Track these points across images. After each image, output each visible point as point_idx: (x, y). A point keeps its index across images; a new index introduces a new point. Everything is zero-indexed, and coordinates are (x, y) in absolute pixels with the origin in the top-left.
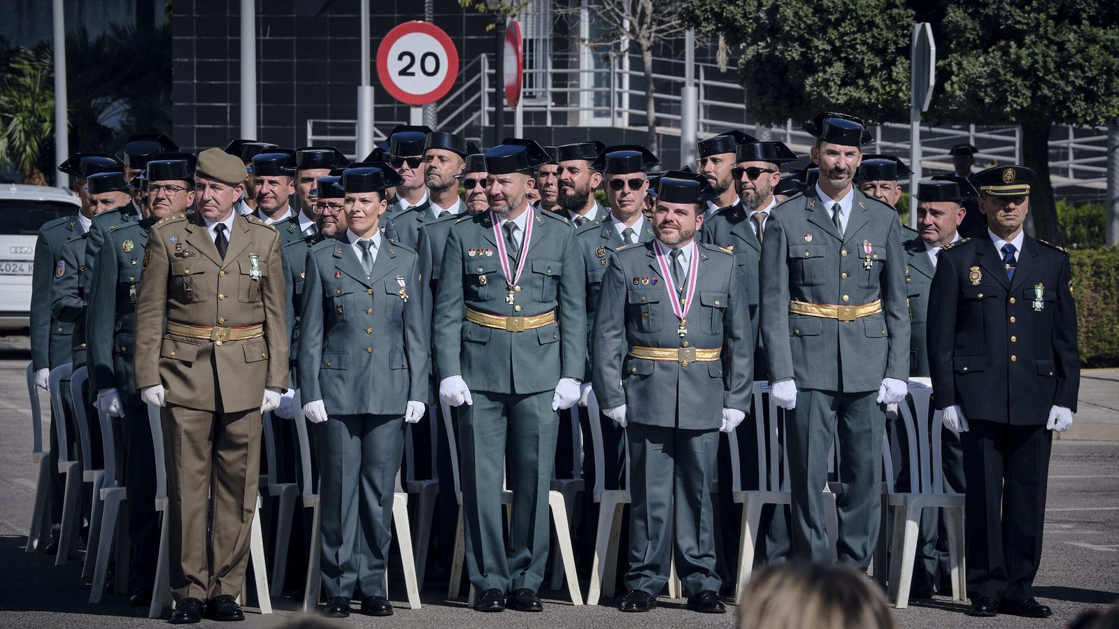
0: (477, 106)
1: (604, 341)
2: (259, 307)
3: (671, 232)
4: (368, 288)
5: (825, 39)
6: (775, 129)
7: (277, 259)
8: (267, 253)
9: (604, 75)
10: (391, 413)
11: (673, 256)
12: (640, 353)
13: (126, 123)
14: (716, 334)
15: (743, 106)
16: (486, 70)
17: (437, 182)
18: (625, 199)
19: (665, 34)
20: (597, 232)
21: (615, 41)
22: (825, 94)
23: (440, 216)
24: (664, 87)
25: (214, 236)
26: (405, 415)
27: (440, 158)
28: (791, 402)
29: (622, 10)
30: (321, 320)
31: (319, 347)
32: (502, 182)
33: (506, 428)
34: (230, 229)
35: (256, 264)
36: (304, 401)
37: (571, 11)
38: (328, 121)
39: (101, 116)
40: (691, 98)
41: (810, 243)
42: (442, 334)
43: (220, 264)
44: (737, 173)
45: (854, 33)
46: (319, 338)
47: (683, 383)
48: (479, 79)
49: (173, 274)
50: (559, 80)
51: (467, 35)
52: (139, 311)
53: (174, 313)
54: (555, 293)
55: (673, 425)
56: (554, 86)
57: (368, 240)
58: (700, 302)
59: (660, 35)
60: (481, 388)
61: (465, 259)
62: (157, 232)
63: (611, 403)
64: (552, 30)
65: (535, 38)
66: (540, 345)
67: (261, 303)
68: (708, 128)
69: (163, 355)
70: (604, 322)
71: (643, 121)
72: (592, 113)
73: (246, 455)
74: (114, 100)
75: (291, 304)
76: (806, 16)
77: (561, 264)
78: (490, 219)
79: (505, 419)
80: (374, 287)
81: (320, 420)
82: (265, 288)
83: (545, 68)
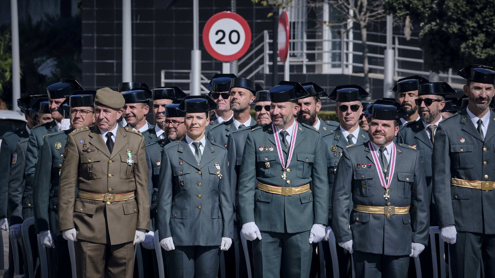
0: (261, 62)
1: (339, 201)
2: (132, 181)
3: (380, 138)
4: (199, 170)
5: (473, 20)
6: (442, 75)
7: (143, 153)
8: (137, 148)
9: (338, 43)
10: (212, 244)
11: (381, 151)
12: (362, 209)
13: (54, 72)
14: (407, 198)
15: (421, 61)
16: (267, 40)
17: (237, 107)
18: (348, 117)
19: (375, 18)
20: (332, 137)
21: (344, 23)
22: (473, 53)
23: (239, 127)
24: (374, 50)
25: (105, 139)
26: (220, 246)
27: (240, 93)
28: (453, 239)
29: (349, 4)
30: (171, 189)
31: (169, 206)
32: (280, 107)
33: (281, 253)
34: (115, 136)
35: (130, 156)
36: (161, 238)
37: (318, 5)
38: (174, 71)
39: (39, 69)
40: (390, 56)
41: (463, 144)
42: (244, 197)
43: (109, 157)
44: (418, 102)
45: (492, 16)
46: (170, 200)
47: (387, 227)
48: (263, 46)
49: (82, 162)
50: (311, 46)
51: (256, 19)
52: (62, 185)
53: (82, 186)
54: (310, 173)
55: (382, 253)
56: (308, 49)
57: (198, 142)
58: (397, 178)
59: (372, 19)
60: (266, 230)
61: (257, 152)
62: (72, 137)
63: (343, 239)
64: (306, 16)
65: (296, 21)
66: (302, 204)
67: (133, 179)
68: (400, 74)
69: (75, 210)
70: (339, 190)
71: (361, 70)
72: (330, 65)
73: (125, 270)
74: (47, 59)
75: (151, 181)
76: (462, 6)
77: (313, 156)
78: (272, 129)
79: (281, 248)
80: (202, 170)
81: (170, 249)
82: (136, 170)
83: (303, 39)
